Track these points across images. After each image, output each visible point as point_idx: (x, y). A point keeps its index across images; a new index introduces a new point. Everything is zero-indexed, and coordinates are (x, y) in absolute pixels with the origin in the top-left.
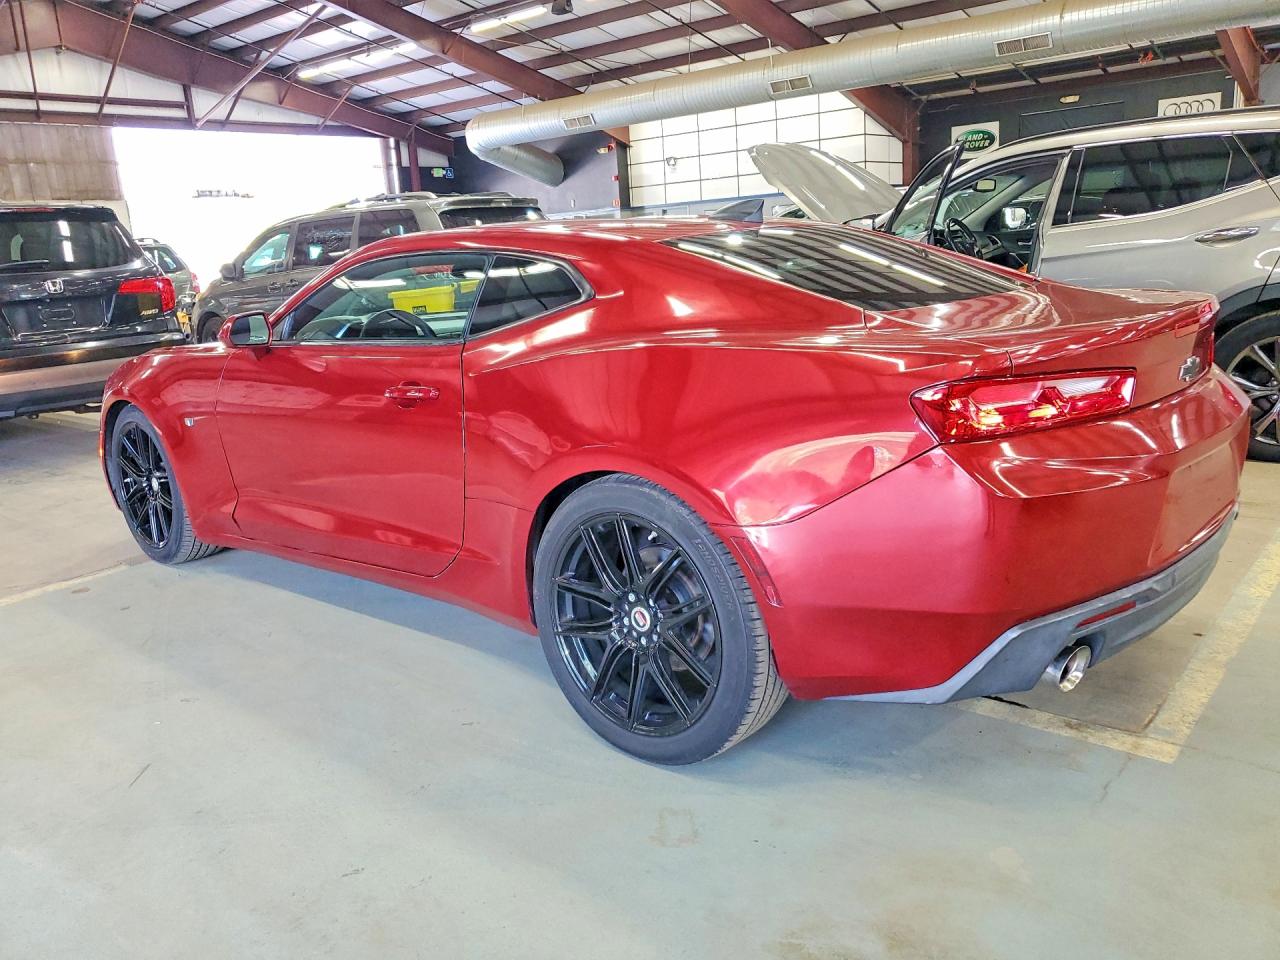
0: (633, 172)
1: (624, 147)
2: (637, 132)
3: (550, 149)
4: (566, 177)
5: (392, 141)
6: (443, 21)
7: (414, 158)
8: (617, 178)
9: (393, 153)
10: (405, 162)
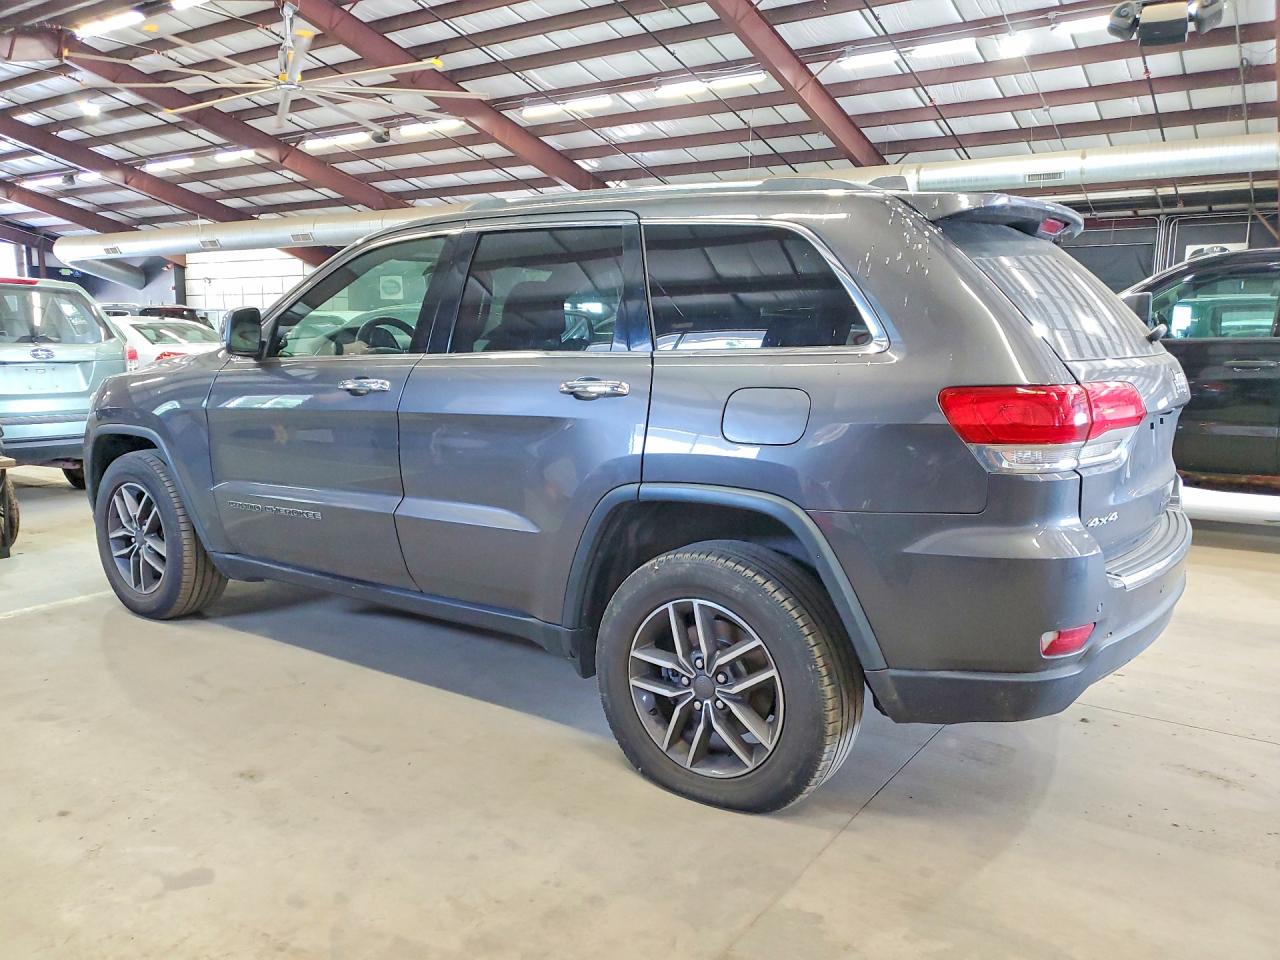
0: (189, 285)
1: (180, 269)
2: (190, 258)
3: (137, 264)
4: (146, 284)
5: (24, 247)
6: (8, 178)
7: (41, 259)
8: (174, 288)
9: (25, 255)
10: (35, 262)
